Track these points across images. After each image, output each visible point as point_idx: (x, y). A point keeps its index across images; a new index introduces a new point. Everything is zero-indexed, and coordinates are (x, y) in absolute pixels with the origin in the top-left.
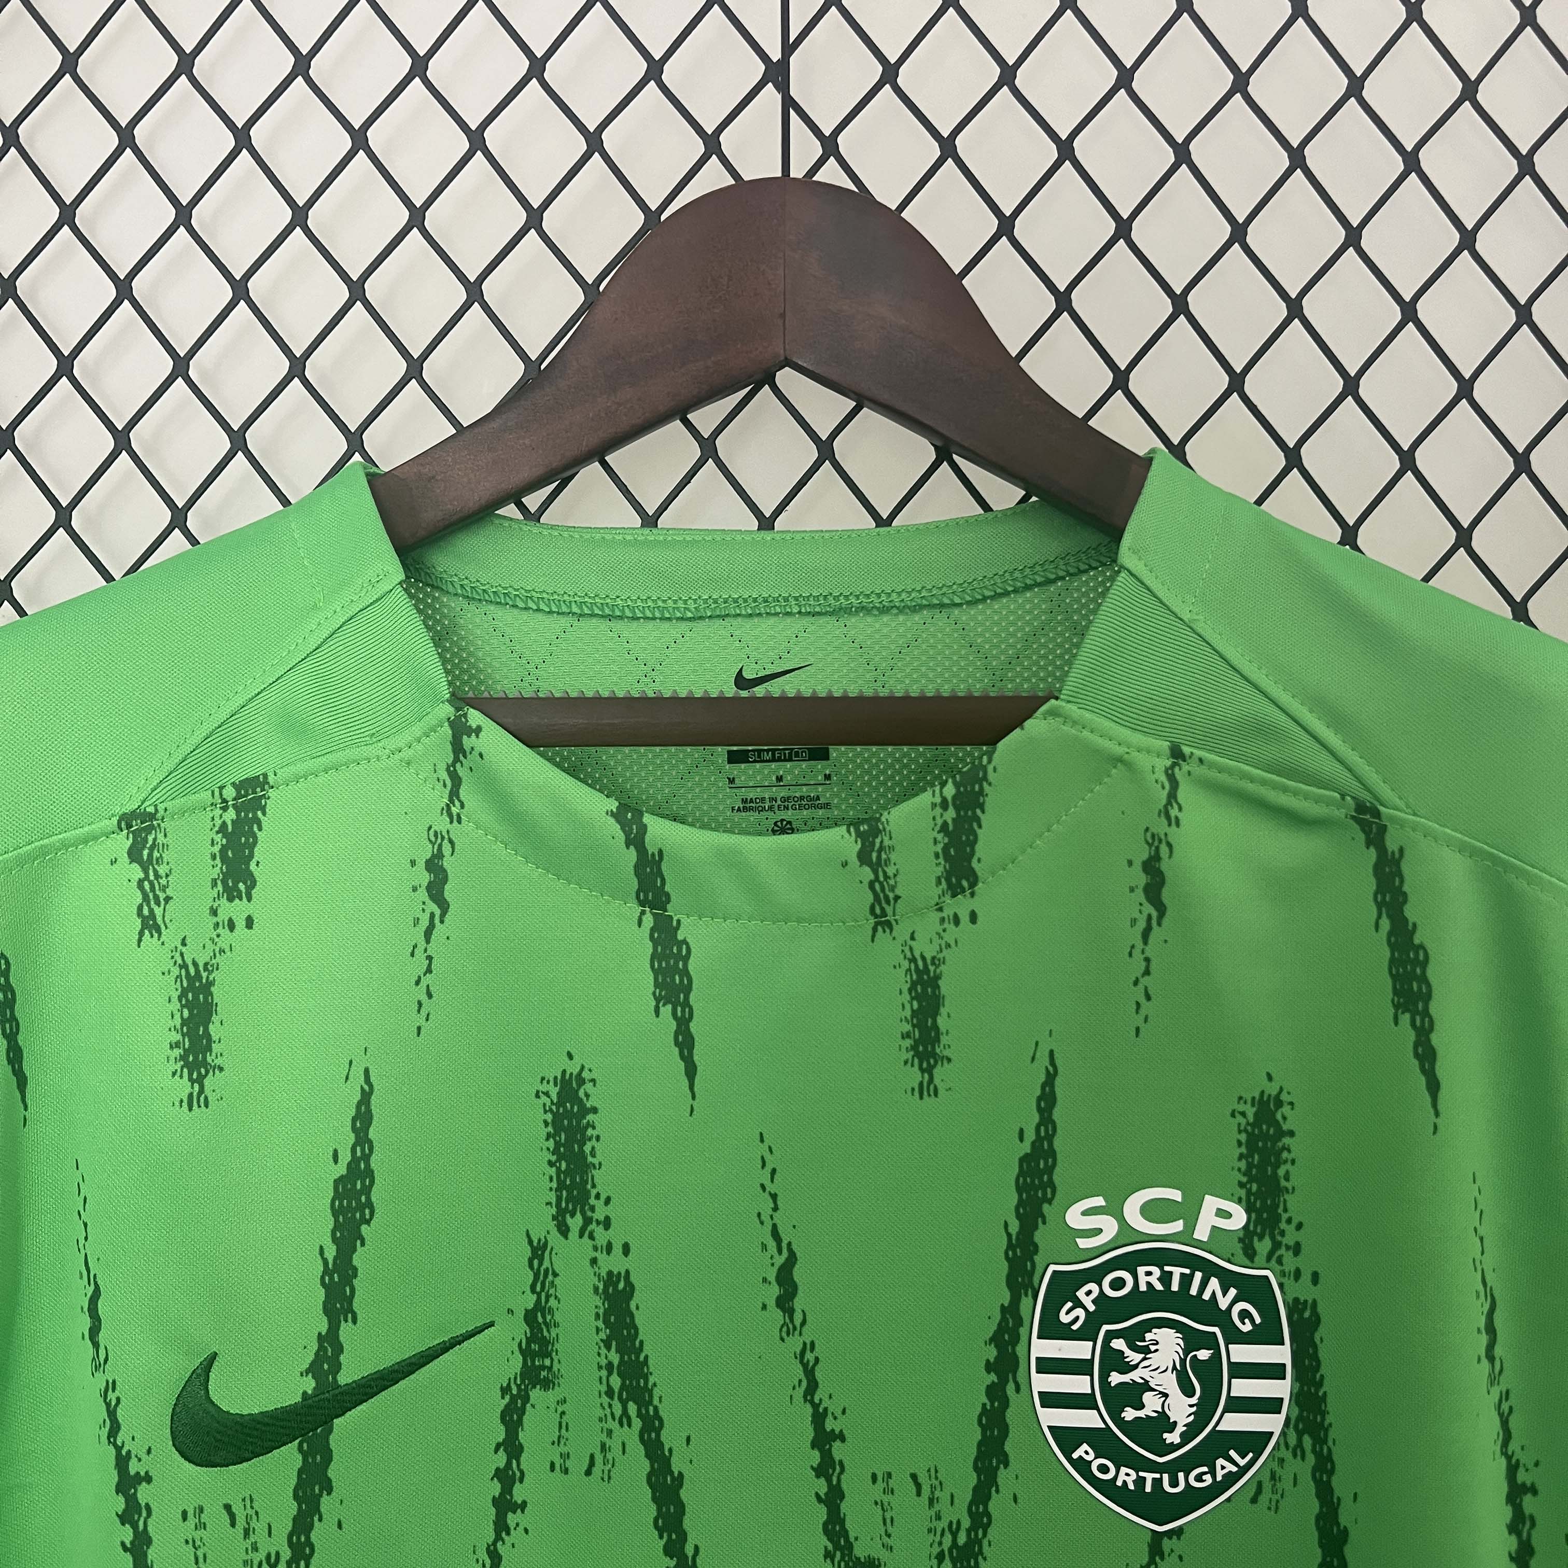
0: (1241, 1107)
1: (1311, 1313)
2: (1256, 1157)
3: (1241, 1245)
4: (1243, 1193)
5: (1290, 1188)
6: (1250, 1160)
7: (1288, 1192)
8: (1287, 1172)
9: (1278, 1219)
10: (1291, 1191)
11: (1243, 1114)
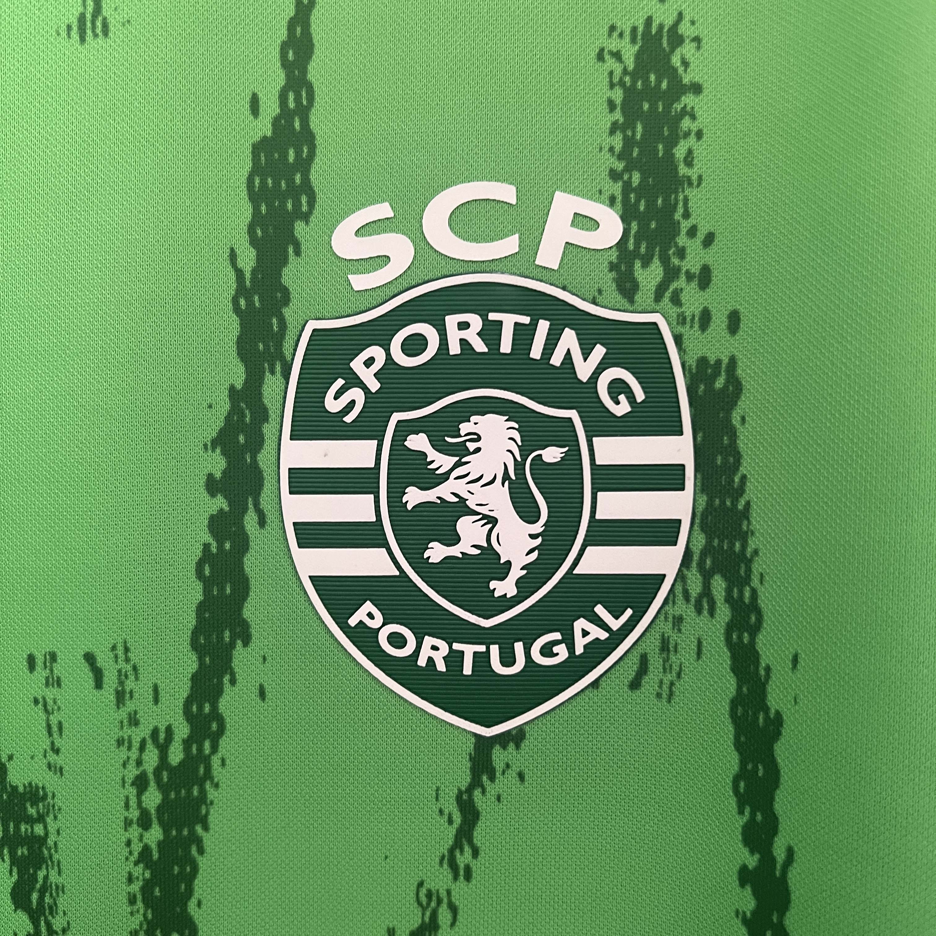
0: (614, 44)
1: (728, 381)
2: (639, 128)
3: (613, 274)
4: (617, 188)
5: (694, 178)
6: (630, 133)
7: (690, 184)
8: (690, 152)
9: (675, 229)
10: (695, 183)
11: (617, 56)
